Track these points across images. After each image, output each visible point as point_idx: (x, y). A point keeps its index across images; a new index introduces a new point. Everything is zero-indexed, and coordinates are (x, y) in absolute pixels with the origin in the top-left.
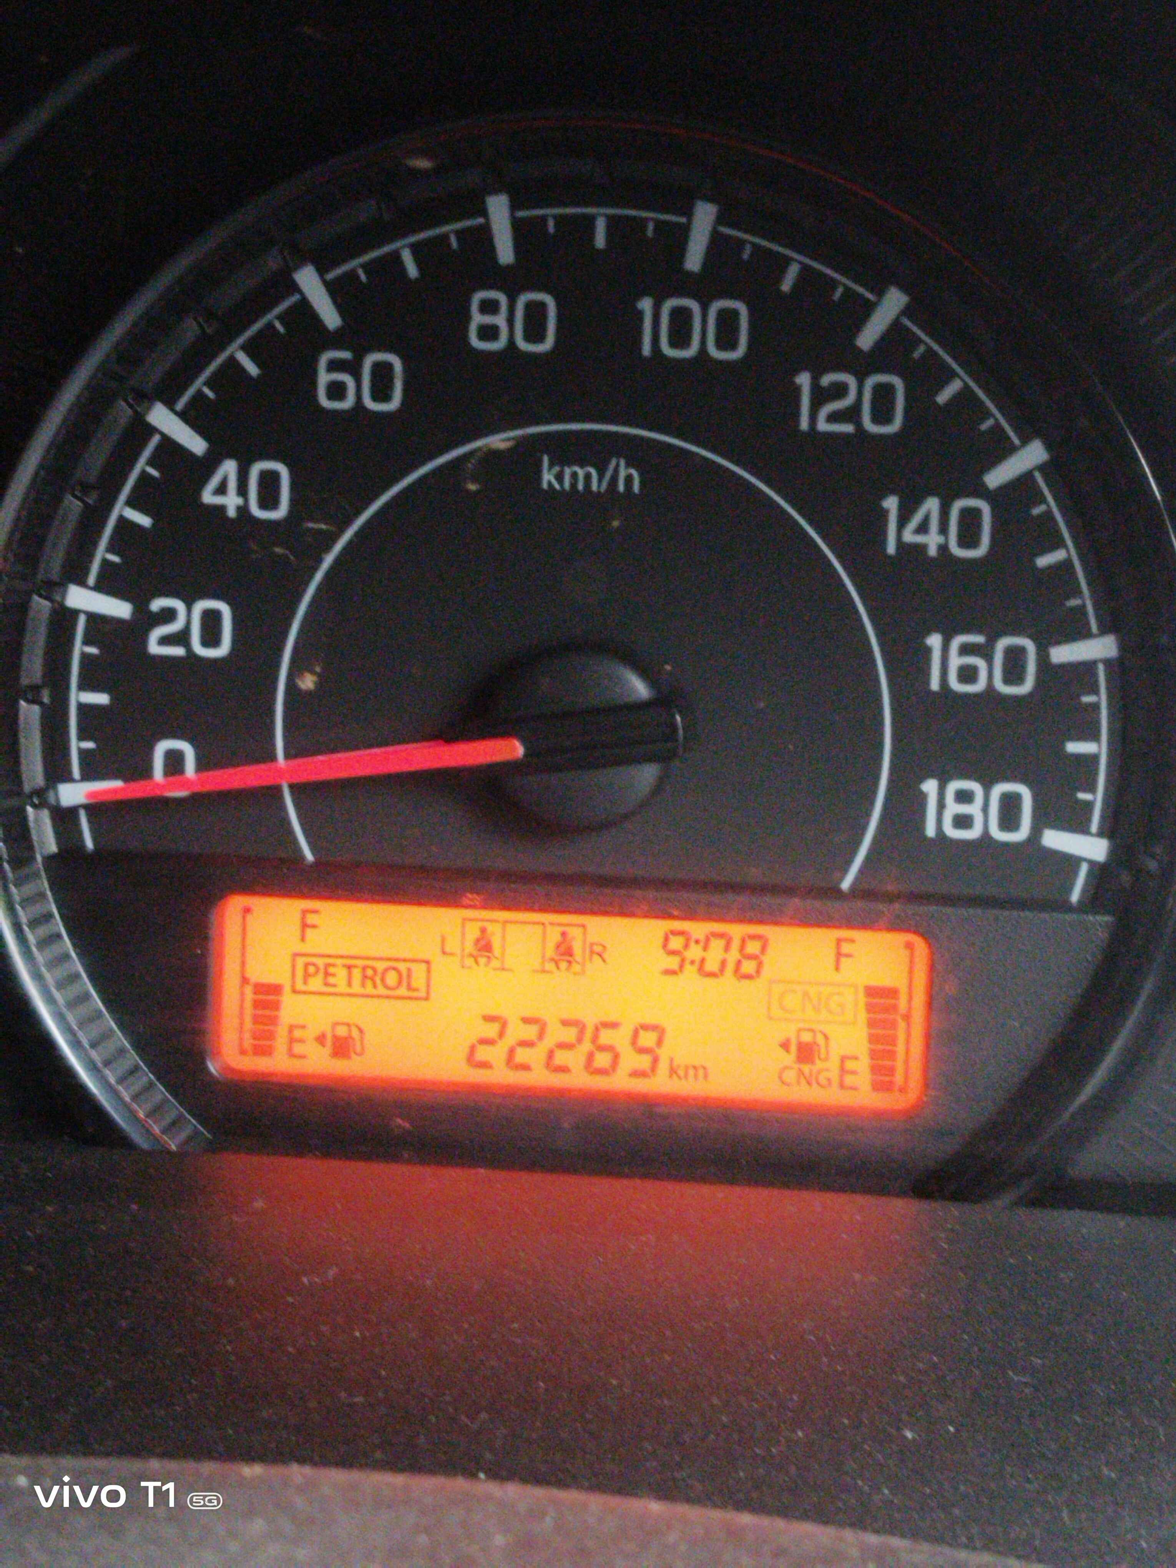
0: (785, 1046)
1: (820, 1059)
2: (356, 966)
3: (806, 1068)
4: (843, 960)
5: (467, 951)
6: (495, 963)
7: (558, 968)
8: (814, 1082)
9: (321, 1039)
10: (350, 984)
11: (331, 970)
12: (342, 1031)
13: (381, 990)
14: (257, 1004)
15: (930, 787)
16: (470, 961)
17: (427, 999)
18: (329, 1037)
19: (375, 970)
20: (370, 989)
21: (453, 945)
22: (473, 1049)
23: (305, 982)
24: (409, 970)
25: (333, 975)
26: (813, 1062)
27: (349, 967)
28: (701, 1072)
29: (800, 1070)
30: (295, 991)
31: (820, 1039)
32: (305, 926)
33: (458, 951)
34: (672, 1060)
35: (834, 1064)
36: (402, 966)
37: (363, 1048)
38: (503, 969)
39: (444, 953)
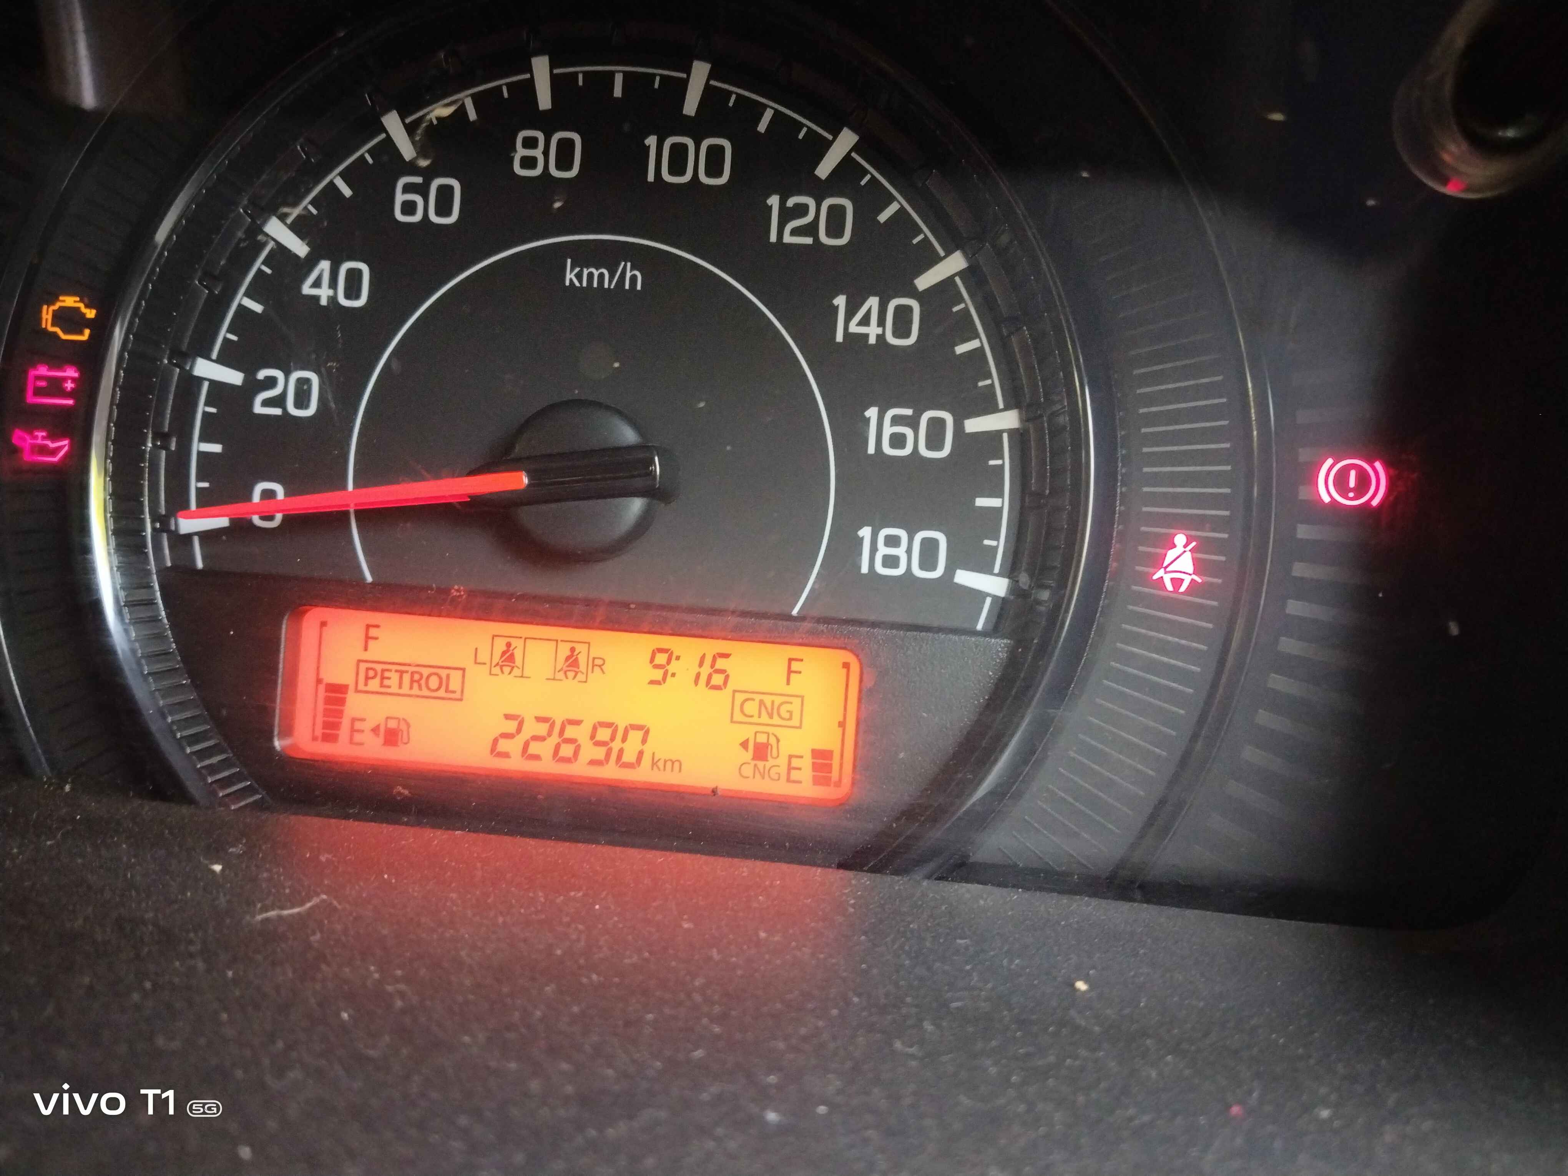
0: (745, 745)
1: (772, 758)
2: (407, 672)
3: (760, 764)
4: (793, 675)
5: (495, 661)
6: (516, 672)
7: (567, 678)
8: (766, 776)
9: (375, 730)
10: (400, 687)
11: (387, 674)
12: (392, 724)
13: (425, 692)
14: (328, 701)
15: (865, 532)
16: (496, 670)
17: (461, 700)
18: (382, 729)
19: (421, 675)
20: (415, 691)
21: (484, 656)
22: (495, 741)
23: (366, 684)
24: (448, 676)
25: (389, 678)
26: (767, 760)
27: (402, 673)
28: (677, 765)
29: (755, 765)
30: (357, 691)
31: (773, 741)
32: (368, 638)
33: (488, 661)
34: (654, 754)
35: (783, 761)
36: (443, 673)
37: (409, 739)
38: (522, 677)
39: (476, 663)
